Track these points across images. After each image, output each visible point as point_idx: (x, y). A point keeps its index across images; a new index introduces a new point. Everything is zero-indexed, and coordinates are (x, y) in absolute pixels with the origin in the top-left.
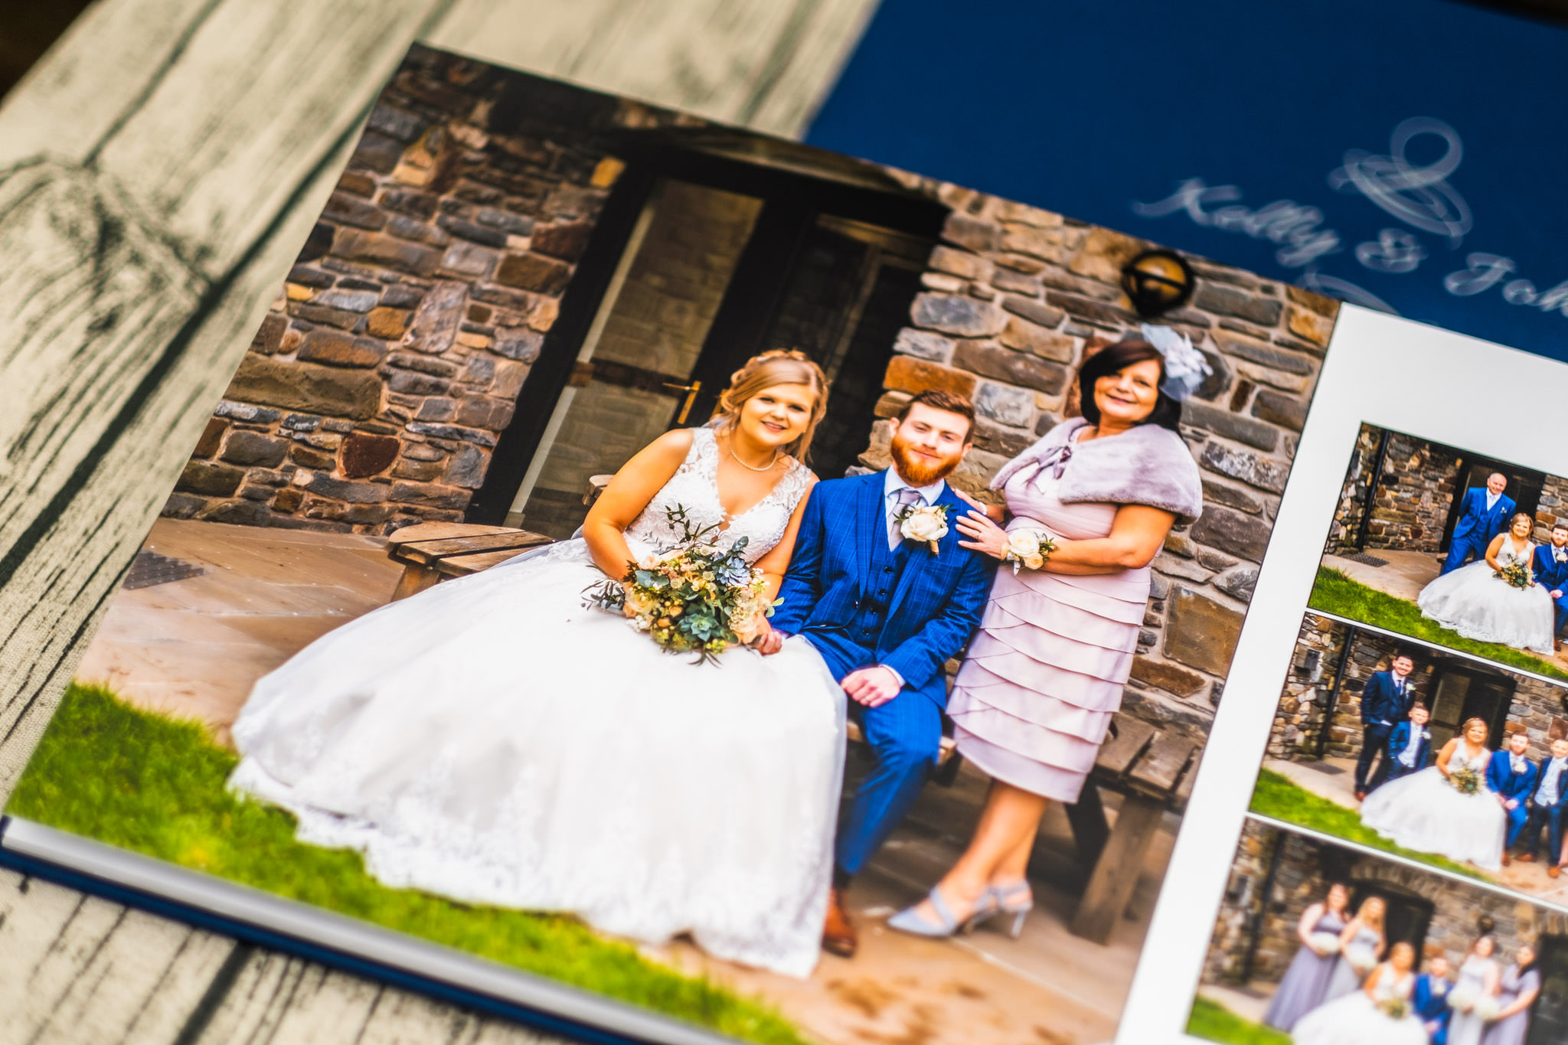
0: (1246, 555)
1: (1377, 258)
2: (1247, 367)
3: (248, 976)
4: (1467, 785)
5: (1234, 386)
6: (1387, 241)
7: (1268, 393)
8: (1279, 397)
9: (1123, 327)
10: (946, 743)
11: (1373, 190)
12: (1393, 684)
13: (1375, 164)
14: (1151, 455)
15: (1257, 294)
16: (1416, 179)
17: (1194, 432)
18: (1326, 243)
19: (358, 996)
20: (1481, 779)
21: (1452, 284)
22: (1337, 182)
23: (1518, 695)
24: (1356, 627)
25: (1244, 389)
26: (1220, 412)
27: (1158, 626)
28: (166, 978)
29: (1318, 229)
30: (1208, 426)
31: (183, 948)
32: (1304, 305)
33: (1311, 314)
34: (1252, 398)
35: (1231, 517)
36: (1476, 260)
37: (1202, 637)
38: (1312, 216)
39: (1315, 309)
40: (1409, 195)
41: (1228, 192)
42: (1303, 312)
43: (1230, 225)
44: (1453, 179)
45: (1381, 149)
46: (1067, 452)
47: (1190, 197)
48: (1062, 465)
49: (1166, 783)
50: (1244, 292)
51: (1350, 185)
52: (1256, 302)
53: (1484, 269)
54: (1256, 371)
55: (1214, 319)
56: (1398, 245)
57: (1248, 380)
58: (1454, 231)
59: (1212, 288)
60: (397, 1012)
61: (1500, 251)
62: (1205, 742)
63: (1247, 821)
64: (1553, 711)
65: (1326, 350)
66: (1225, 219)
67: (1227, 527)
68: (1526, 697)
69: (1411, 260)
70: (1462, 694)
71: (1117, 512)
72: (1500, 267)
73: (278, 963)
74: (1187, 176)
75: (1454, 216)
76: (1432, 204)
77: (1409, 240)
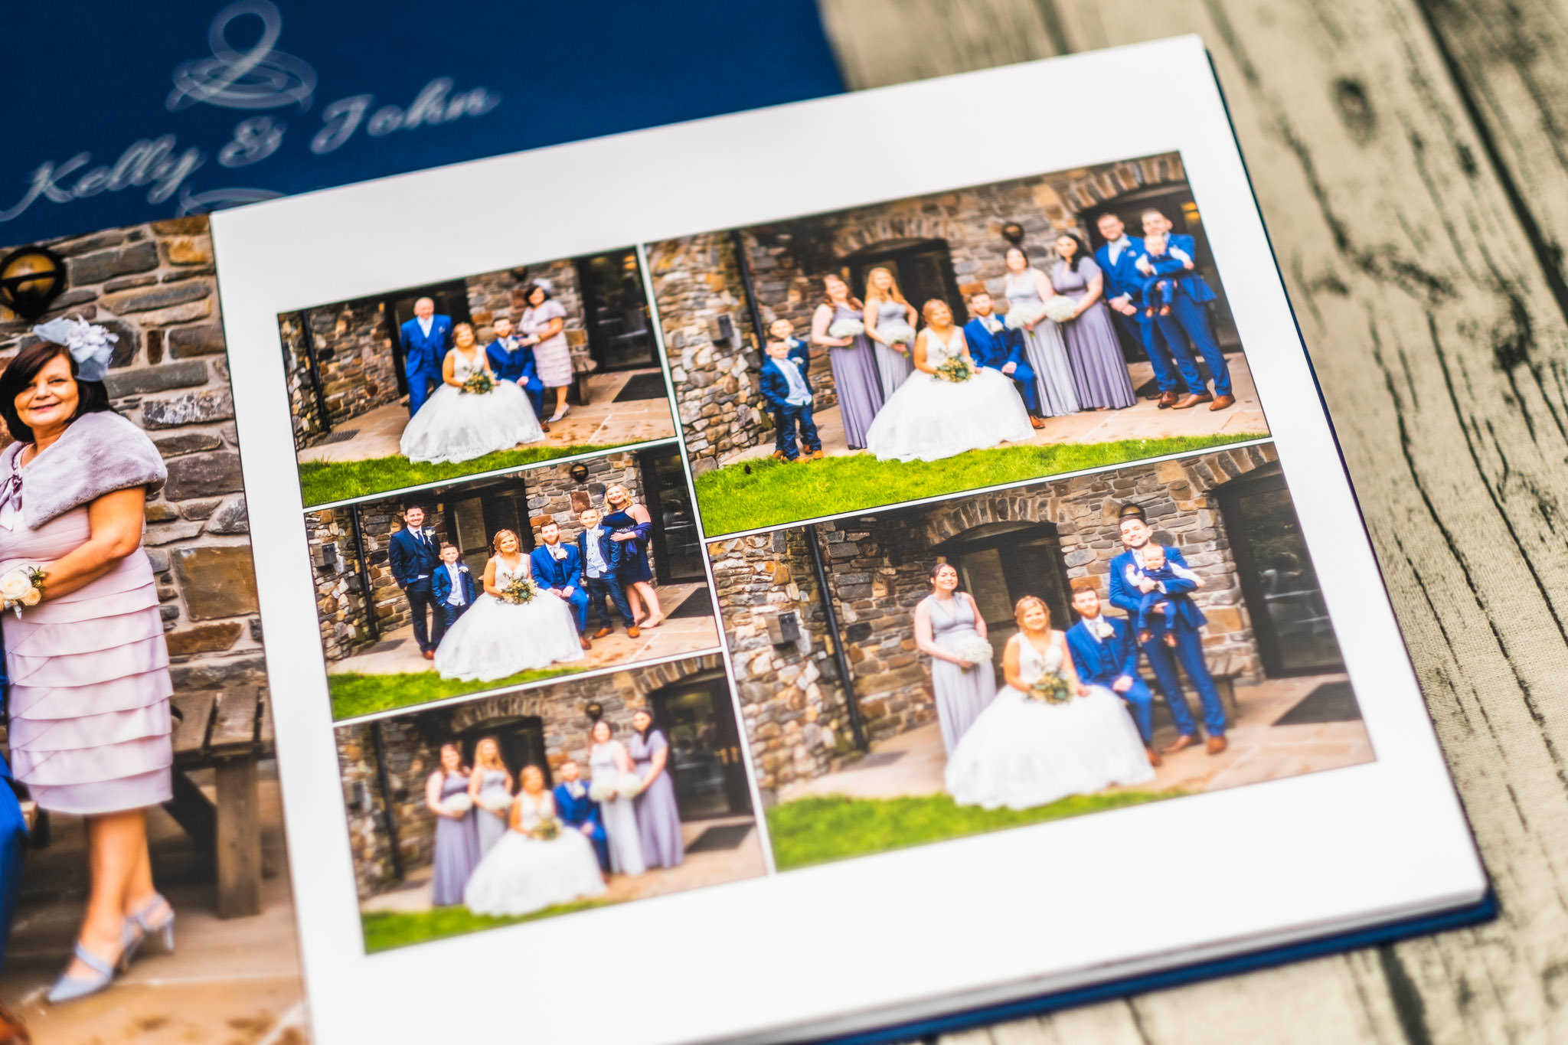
0: (226, 489)
1: (241, 153)
2: (148, 317)
4: (521, 594)
5: (144, 340)
6: (244, 133)
7: (179, 331)
8: (191, 329)
9: (17, 338)
10: (27, 807)
11: (212, 92)
12: (414, 538)
13: (205, 71)
14: (96, 443)
15: (126, 246)
16: (248, 62)
17: (126, 401)
18: (188, 163)
20: (531, 582)
21: (320, 143)
23: (529, 490)
24: (357, 504)
25: (155, 338)
26: (142, 371)
27: (175, 597)
29: (177, 153)
30: (137, 390)
32: (176, 234)
33: (186, 239)
34: (166, 343)
35: (196, 462)
36: (335, 111)
37: (219, 585)
38: (165, 145)
39: (187, 232)
40: (245, 81)
41: (78, 162)
42: (176, 241)
43: (89, 190)
44: (281, 45)
45: (203, 52)
46: (16, 481)
47: (43, 181)
48: (18, 495)
49: (247, 735)
50: (114, 249)
51: (185, 98)
52: (128, 253)
53: (344, 116)
54: (158, 317)
55: (98, 289)
56: (255, 133)
57: (155, 329)
58: (302, 93)
59: (82, 261)
61: (350, 92)
62: (266, 680)
63: (336, 731)
64: (567, 488)
65: (214, 263)
66: (83, 186)
67: (196, 473)
68: (538, 489)
69: (273, 141)
70: (480, 516)
71: (88, 512)
72: (358, 107)
74: (34, 166)
75: (293, 81)
76: (269, 80)
77: (265, 123)
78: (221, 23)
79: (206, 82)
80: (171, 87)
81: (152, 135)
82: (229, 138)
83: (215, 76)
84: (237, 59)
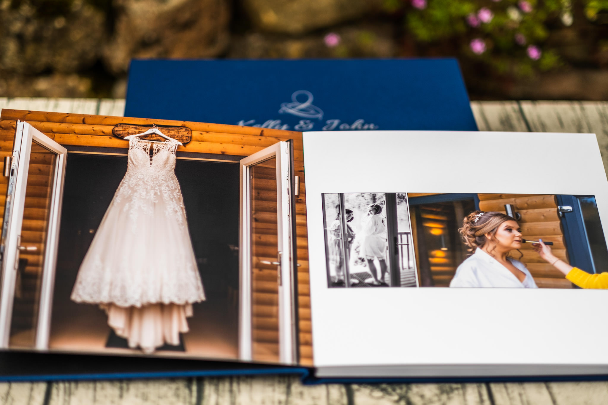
3: (54, 391)
6: (302, 123)
13: (290, 105)
16: (303, 106)
19: (89, 388)
22: (281, 111)
28: (31, 398)
31: (32, 389)
36: (329, 122)
38: (278, 122)
40: (302, 110)
41: (252, 121)
44: (314, 103)
45: (290, 101)
53: (332, 123)
56: (305, 123)
58: (320, 116)
60: (103, 388)
61: (335, 118)
73: (61, 385)
74: (239, 120)
75: (318, 112)
76: (310, 111)
77: (308, 121)
78: (294, 95)
79: (290, 108)
80: (280, 108)
81: (274, 119)
82: (298, 123)
83: (293, 107)
84: (300, 105)
